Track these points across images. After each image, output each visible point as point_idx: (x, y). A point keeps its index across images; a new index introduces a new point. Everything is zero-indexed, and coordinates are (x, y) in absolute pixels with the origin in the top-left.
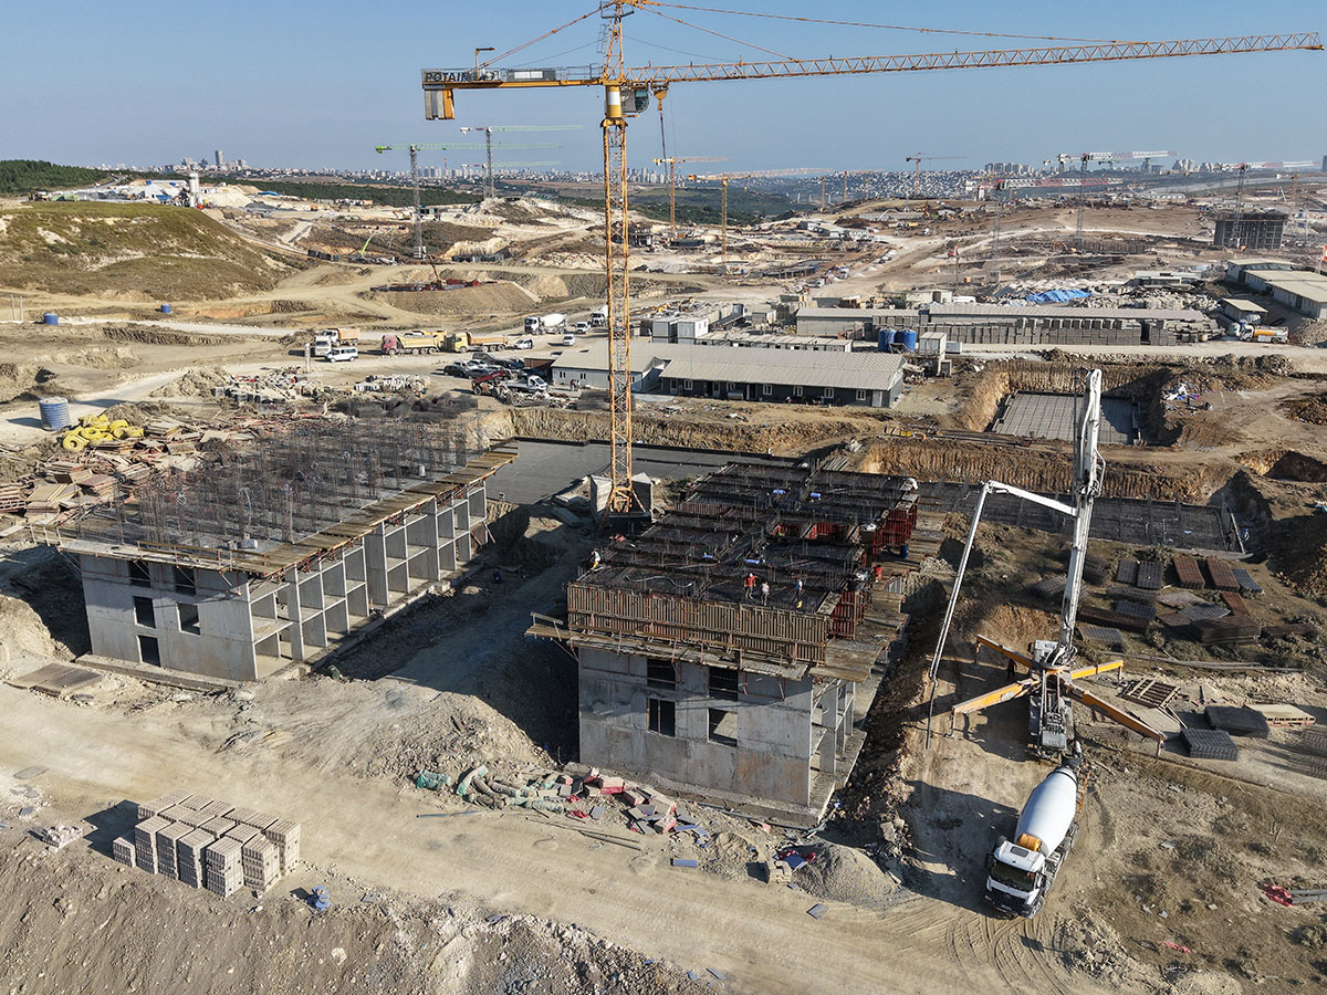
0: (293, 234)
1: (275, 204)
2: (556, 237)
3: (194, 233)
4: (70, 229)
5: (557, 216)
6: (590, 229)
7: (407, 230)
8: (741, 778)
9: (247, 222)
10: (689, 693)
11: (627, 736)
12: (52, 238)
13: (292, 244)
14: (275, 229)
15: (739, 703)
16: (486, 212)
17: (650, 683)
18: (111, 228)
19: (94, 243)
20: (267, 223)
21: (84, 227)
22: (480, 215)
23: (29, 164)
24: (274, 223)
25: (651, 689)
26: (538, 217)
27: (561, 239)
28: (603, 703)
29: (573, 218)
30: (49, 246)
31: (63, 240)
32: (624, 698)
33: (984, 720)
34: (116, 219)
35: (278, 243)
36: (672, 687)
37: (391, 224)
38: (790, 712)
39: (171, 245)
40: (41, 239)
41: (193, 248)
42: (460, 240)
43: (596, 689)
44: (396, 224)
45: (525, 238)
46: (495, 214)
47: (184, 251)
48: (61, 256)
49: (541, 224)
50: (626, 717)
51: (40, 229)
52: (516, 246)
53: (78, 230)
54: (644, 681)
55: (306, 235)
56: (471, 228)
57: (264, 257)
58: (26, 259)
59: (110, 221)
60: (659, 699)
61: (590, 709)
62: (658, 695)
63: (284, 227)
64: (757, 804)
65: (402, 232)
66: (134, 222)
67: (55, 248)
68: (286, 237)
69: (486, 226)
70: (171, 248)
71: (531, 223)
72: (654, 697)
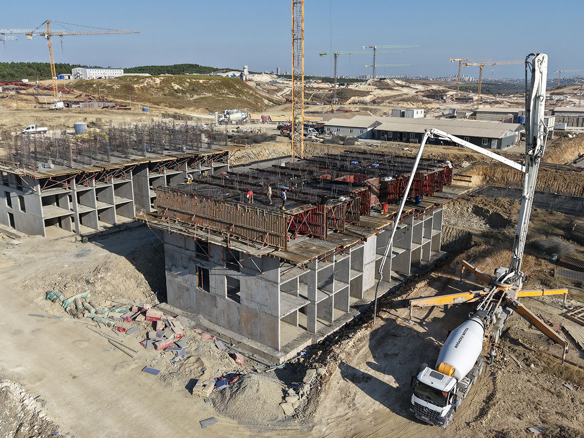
0: (283, 92)
1: (281, 82)
2: (399, 95)
3: (235, 88)
4: (185, 84)
5: (403, 86)
6: (416, 92)
7: (332, 92)
8: (243, 325)
9: (264, 87)
10: (216, 264)
11: (188, 290)
12: (176, 87)
13: (281, 97)
14: (276, 90)
15: (240, 273)
16: (369, 84)
17: (197, 256)
18: (201, 84)
19: (193, 90)
20: (273, 88)
21: (190, 83)
22: (366, 86)
23: (191, 65)
24: (276, 88)
25: (197, 260)
26: (394, 87)
27: (402, 96)
28: (176, 267)
29: (411, 88)
30: (174, 90)
31: (181, 88)
32: (185, 264)
34: (204, 81)
35: (275, 96)
36: (207, 259)
37: (326, 89)
38: (267, 282)
39: (224, 92)
40: (172, 87)
41: (232, 93)
42: (354, 96)
43: (172, 258)
44: (327, 89)
45: (384, 96)
46: (373, 85)
47: (229, 95)
48: (179, 94)
49: (394, 89)
50: (187, 276)
51: (173, 83)
52: (379, 99)
53: (188, 84)
54: (194, 254)
55: (288, 93)
56: (360, 91)
57: (264, 99)
58: (165, 95)
59: (201, 81)
60: (202, 267)
61: (170, 270)
62: (201, 264)
63: (280, 90)
64: (248, 344)
65: (329, 92)
66: (211, 82)
67: (177, 91)
68: (279, 94)
69: (368, 90)
70: (224, 93)
71: (389, 89)
72: (199, 265)
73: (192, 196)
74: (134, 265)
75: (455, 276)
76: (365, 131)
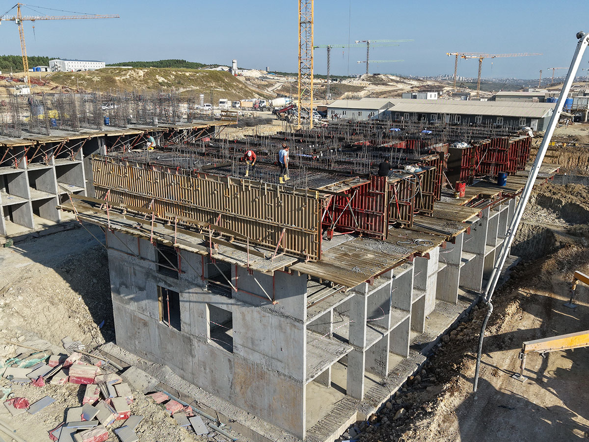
0: (274, 88)
1: (272, 78)
2: (394, 91)
3: (223, 81)
4: (170, 76)
5: (397, 82)
6: (412, 88)
7: (324, 87)
8: (238, 389)
9: (255, 82)
10: (191, 284)
11: (145, 324)
12: (161, 79)
13: (272, 92)
14: (266, 86)
15: (232, 301)
16: (363, 80)
17: (160, 269)
18: (187, 77)
19: (179, 83)
20: (263, 83)
21: (176, 76)
22: (360, 81)
23: (177, 61)
24: (266, 83)
25: (160, 275)
26: (388, 82)
27: (397, 91)
28: (127, 287)
29: (405, 83)
30: (159, 83)
31: (166, 81)
32: (141, 283)
33: (568, 364)
34: (190, 73)
35: (266, 91)
36: (175, 275)
37: (318, 84)
38: (282, 319)
39: (212, 85)
40: (157, 80)
41: (221, 87)
42: (348, 91)
43: (121, 272)
44: (320, 84)
45: (379, 91)
46: (367, 81)
47: (217, 88)
48: (163, 87)
49: (389, 85)
50: (144, 303)
51: (157, 76)
52: (374, 94)
53: (174, 77)
54: (153, 266)
55: (279, 88)
56: (354, 86)
57: (254, 93)
58: (149, 88)
59: (187, 74)
60: (167, 288)
61: (118, 292)
62: (166, 283)
63: (271, 85)
64: (248, 424)
65: (322, 87)
66: (197, 74)
67: (162, 84)
68: (270, 89)
69: (362, 85)
70: (212, 87)
71: (383, 84)
72: (162, 285)
73: (148, 166)
74: (68, 281)
75: (554, 293)
76: (376, 113)
